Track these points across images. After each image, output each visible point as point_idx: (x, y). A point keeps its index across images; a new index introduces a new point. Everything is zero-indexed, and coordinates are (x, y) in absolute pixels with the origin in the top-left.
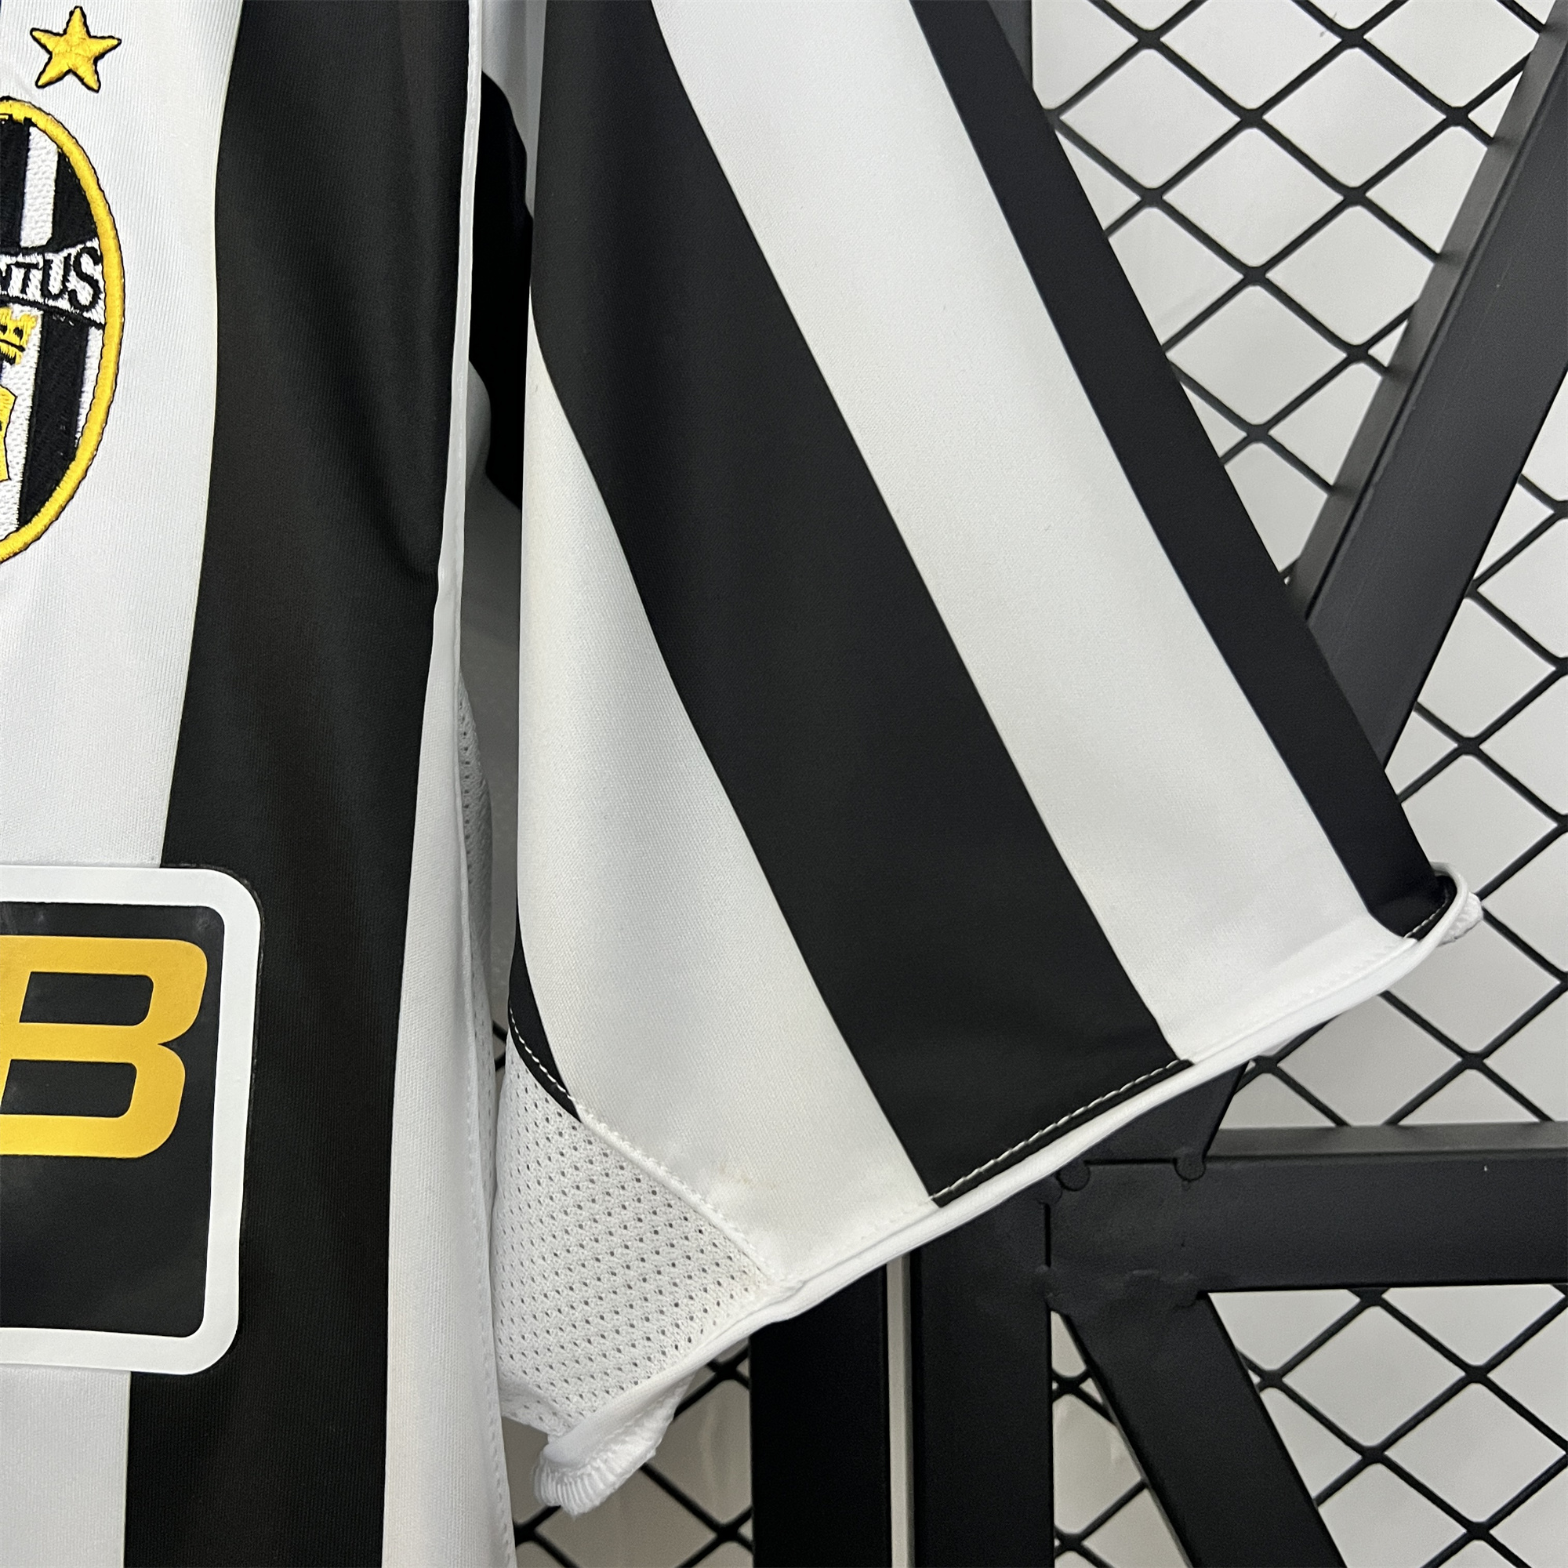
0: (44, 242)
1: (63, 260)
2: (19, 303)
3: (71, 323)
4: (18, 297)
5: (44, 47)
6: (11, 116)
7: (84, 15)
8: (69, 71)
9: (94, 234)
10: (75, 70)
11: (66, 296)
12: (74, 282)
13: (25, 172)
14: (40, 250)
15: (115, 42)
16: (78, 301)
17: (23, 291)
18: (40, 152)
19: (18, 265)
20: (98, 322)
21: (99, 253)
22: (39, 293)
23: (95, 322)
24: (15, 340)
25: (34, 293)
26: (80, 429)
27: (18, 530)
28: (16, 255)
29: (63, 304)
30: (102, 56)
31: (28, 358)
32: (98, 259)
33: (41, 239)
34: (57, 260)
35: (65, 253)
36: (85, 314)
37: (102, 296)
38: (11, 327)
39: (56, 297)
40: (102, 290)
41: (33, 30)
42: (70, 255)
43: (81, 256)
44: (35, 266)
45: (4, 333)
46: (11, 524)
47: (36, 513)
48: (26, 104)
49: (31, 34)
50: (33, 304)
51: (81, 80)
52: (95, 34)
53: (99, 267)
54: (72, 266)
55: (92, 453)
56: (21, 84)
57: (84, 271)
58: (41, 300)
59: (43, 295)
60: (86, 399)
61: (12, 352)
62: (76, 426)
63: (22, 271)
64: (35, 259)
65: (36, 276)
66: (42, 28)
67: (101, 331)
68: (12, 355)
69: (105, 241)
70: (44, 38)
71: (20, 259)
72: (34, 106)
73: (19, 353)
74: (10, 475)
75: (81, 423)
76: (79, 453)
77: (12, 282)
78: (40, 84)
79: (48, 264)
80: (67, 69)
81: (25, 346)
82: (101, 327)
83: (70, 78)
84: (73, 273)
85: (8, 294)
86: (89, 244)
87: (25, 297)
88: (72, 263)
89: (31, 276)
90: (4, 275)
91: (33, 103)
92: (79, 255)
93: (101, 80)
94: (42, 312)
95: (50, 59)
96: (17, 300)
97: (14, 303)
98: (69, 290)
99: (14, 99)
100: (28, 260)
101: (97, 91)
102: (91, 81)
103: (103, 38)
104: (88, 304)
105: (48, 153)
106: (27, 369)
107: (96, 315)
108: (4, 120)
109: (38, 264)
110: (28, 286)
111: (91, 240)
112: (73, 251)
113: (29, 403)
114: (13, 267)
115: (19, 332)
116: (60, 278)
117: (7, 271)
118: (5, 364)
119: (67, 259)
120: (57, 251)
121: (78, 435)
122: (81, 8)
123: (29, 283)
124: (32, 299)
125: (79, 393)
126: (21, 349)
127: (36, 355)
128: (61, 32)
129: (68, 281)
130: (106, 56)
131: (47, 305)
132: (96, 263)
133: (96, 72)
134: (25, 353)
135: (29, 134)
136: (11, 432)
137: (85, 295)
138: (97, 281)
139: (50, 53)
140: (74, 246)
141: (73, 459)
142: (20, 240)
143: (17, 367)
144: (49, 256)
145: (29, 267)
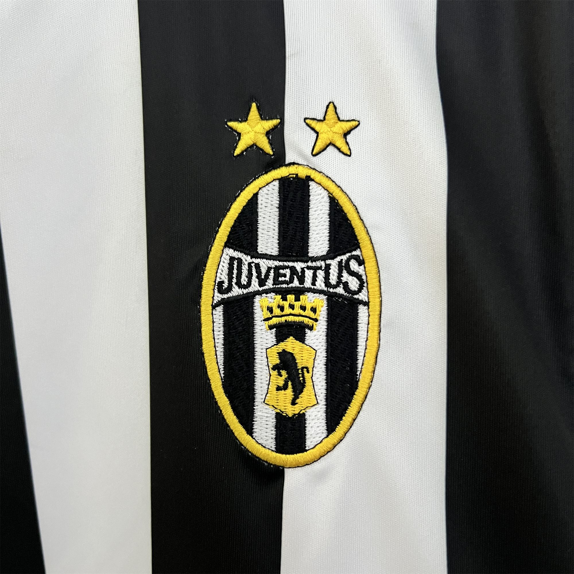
0: (325, 253)
1: (338, 263)
2: (312, 292)
3: (346, 302)
4: (310, 288)
5: (313, 129)
6: (297, 175)
7: (335, 108)
8: (331, 144)
9: (357, 245)
10: (334, 143)
11: (341, 286)
12: (346, 277)
13: (308, 209)
14: (323, 258)
15: (357, 123)
16: (349, 289)
17: (313, 284)
18: (317, 197)
19: (309, 268)
20: (364, 301)
21: (361, 258)
22: (323, 285)
23: (362, 301)
24: (312, 315)
25: (320, 284)
26: (359, 369)
27: (327, 436)
28: (307, 262)
29: (340, 290)
30: (349, 132)
31: (321, 326)
32: (361, 262)
33: (322, 252)
34: (334, 263)
35: (339, 259)
36: (355, 296)
37: (365, 285)
38: (308, 307)
39: (335, 287)
40: (365, 281)
41: (305, 119)
42: (342, 260)
43: (350, 261)
44: (320, 268)
45: (304, 311)
46: (323, 433)
47: (338, 424)
48: (306, 167)
49: (305, 121)
50: (321, 292)
51: (339, 149)
52: (343, 119)
53: (362, 267)
54: (344, 267)
55: (369, 384)
56: (301, 154)
57: (352, 269)
58: (326, 289)
59: (326, 286)
60: (361, 349)
61: (310, 322)
62: (357, 368)
63: (312, 271)
64: (318, 264)
65: (321, 274)
66: (311, 117)
67: (366, 307)
68: (311, 324)
69: (366, 252)
70: (313, 124)
71: (310, 264)
72: (310, 167)
73: (315, 323)
74: (318, 401)
75: (359, 366)
76: (360, 384)
77: (306, 279)
78: (314, 153)
79: (328, 267)
80: (329, 142)
81: (318, 318)
82: (366, 304)
83: (331, 148)
84: (344, 271)
85: (304, 286)
86: (354, 253)
87: (315, 287)
88: (343, 265)
89: (318, 274)
90: (300, 274)
91: (310, 166)
92: (348, 260)
93: (351, 148)
94: (327, 297)
95: (317, 137)
96: (309, 290)
97: (308, 292)
98: (343, 282)
99: (298, 164)
100: (314, 264)
101: (350, 156)
102: (345, 149)
103: (348, 121)
104: (356, 289)
105: (323, 198)
106: (320, 333)
107: (362, 296)
108: (293, 178)
109: (321, 267)
110: (316, 280)
111: (355, 250)
112: (344, 257)
113: (324, 354)
114: (305, 269)
115: (314, 310)
116: (336, 274)
117: (301, 272)
118: (307, 330)
119: (340, 262)
120: (333, 258)
121: (358, 373)
122: (333, 103)
123: (317, 278)
124: (320, 288)
125: (356, 346)
126: (316, 320)
127: (325, 323)
128: (322, 119)
129: (342, 276)
130: (352, 132)
131: (330, 292)
132: (360, 265)
133: (347, 143)
134: (318, 322)
135: (309, 186)
136: (315, 374)
137: (354, 284)
138: (361, 276)
139: (317, 133)
140: (344, 254)
141: (357, 388)
142: (308, 253)
143: (314, 332)
144: (328, 262)
145: (315, 269)
